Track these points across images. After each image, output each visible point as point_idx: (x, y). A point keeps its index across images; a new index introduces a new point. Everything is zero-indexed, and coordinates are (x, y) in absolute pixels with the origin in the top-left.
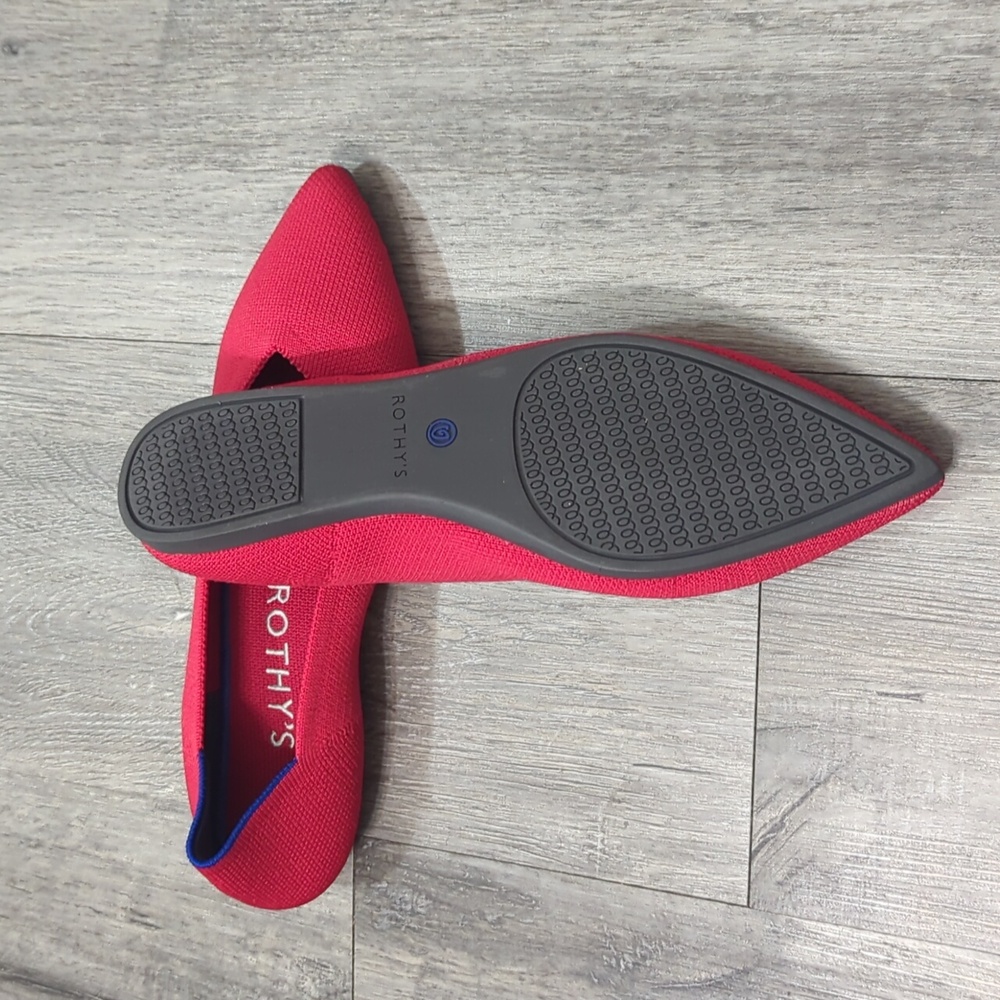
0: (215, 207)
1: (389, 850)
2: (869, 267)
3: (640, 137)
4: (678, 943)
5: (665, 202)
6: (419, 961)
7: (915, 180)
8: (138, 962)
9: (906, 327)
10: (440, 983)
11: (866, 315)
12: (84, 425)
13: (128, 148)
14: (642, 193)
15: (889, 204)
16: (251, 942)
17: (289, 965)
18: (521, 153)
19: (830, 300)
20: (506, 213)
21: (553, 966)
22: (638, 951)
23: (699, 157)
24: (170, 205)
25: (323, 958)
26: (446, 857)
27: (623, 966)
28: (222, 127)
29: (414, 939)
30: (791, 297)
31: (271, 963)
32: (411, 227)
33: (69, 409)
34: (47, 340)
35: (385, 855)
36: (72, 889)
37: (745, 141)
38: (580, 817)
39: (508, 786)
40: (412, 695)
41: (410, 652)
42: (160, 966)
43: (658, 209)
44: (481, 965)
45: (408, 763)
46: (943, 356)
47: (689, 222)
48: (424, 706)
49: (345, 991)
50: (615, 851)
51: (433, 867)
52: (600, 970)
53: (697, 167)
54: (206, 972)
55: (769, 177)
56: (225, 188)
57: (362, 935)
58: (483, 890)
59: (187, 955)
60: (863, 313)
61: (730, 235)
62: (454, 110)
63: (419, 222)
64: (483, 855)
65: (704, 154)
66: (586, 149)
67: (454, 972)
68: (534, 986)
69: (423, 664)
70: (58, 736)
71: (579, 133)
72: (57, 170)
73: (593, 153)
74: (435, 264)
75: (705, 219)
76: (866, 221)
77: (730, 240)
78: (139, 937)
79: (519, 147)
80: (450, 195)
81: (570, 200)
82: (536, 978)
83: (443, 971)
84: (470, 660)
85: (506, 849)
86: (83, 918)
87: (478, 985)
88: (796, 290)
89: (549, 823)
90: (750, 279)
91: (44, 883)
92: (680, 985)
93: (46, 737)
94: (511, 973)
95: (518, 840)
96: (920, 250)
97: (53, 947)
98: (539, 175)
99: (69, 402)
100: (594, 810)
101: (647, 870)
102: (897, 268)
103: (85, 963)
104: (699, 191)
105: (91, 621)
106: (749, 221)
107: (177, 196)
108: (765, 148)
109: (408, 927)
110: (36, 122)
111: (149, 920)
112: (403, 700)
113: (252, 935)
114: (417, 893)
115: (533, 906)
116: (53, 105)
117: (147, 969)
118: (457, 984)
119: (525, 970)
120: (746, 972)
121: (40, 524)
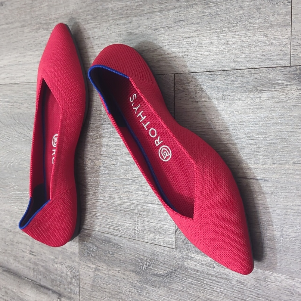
0: (44, 41)
1: (87, 232)
2: (199, 37)
3: (140, 5)
4: (157, 261)
5: (146, 24)
6: (94, 266)
7: (210, 7)
8: (32, 266)
9: (209, 55)
10: (99, 274)
11: (199, 53)
12: (18, 108)
13: (25, 28)
14: (141, 22)
15: (203, 16)
16: (56, 260)
17: (64, 267)
18: (112, 14)
19: (189, 49)
20: (109, 33)
21: (126, 268)
22: (147, 263)
23: (154, 9)
24: (35, 43)
25: (72, 265)
26: (100, 233)
27: (144, 269)
28: (45, 18)
29: (93, 259)
30: (179, 49)
31: (60, 267)
32: (87, 41)
33: (15, 104)
34: (10, 85)
35: (86, 233)
36: (18, 244)
37: (166, 2)
38: (132, 220)
39: (114, 211)
40: (91, 183)
41: (90, 170)
42: (37, 267)
43: (145, 26)
44: (109, 268)
45: (90, 205)
46: (219, 63)
47: (153, 29)
48: (94, 187)
49: (77, 276)
50: (141, 231)
51: (97, 237)
52: (138, 270)
53: (154, 12)
54: (46, 269)
55: (172, 12)
56: (46, 36)
57: (81, 258)
58: (109, 244)
59: (42, 264)
60: (198, 52)
61: (163, 32)
62: (96, 4)
63: (89, 39)
64: (109, 233)
65: (155, 8)
66: (127, 11)
67: (103, 270)
68: (122, 275)
69: (93, 174)
70: (14, 199)
71: (125, 6)
72: (11, 36)
73: (129, 12)
74: (93, 51)
75: (157, 27)
76: (197, 22)
77: (163, 33)
78: (32, 259)
79: (111, 13)
80: (96, 30)
81: (124, 27)
82: (122, 272)
83: (100, 270)
84: (104, 172)
85: (114, 231)
86: (20, 253)
87: (108, 274)
88: (180, 47)
89: (124, 222)
90: (168, 45)
91: (12, 243)
92: (158, 275)
93: (12, 200)
94: (116, 270)
95: (117, 228)
96: (212, 29)
97: (14, 261)
98: (116, 20)
99: (15, 102)
100: (135, 218)
101: (149, 237)
102: (206, 36)
103: (21, 267)
104: (155, 19)
105: (21, 165)
106: (168, 26)
107: (36, 40)
108: (171, 3)
109: (91, 256)
110: (7, 24)
111: (34, 254)
112: (89, 185)
113: (56, 258)
114: (93, 245)
115: (121, 249)
116: (11, 18)
117: (34, 268)
118: (103, 274)
119: (119, 269)
120: (175, 271)
121: (9, 138)
